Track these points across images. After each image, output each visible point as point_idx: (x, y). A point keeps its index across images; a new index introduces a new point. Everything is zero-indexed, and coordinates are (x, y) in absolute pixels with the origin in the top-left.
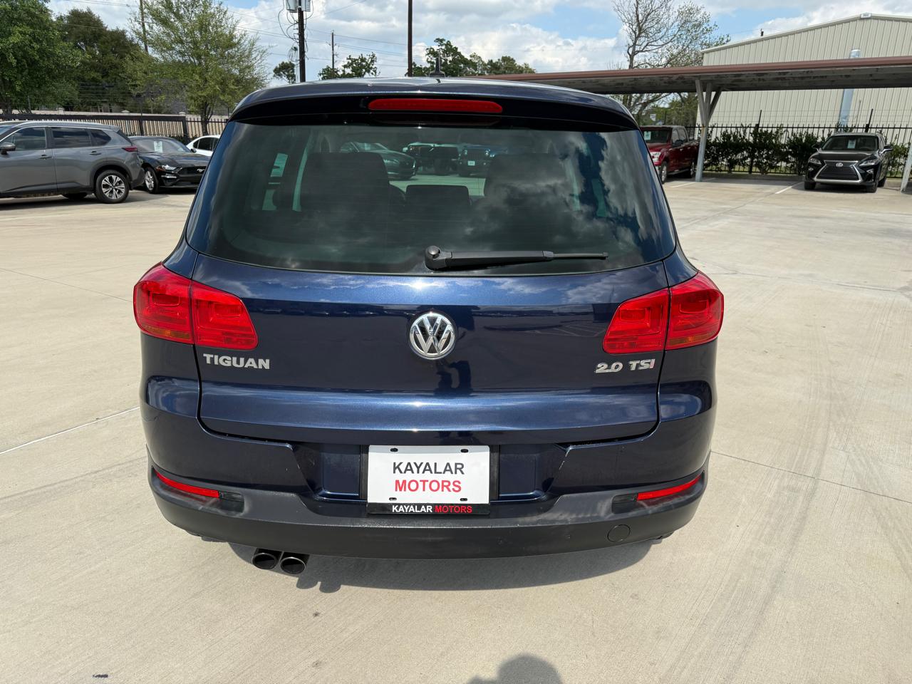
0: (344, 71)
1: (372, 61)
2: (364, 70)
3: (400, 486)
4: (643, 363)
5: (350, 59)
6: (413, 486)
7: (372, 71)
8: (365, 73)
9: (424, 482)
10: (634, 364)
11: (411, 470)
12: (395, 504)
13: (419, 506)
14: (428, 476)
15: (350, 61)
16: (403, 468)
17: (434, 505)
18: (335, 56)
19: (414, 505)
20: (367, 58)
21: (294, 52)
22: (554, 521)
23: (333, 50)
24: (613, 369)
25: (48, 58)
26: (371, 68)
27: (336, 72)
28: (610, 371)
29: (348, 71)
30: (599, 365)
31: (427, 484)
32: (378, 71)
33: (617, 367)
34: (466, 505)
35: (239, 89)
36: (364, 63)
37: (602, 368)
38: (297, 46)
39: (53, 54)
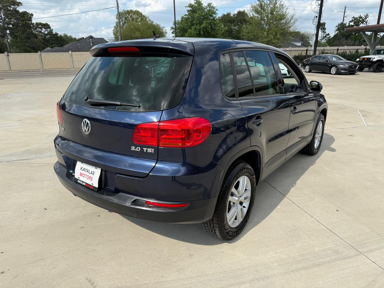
0: (349, 24)
1: (366, 18)
2: (360, 23)
3: (81, 174)
4: (149, 149)
5: (354, 18)
6: (84, 175)
7: (364, 23)
8: (360, 24)
9: (86, 175)
10: (145, 149)
11: (84, 170)
12: (79, 180)
13: (83, 182)
14: (87, 174)
15: (353, 19)
16: (83, 169)
17: (86, 183)
18: (345, 18)
19: (82, 181)
20: (363, 16)
21: (315, 18)
22: (111, 200)
23: (344, 14)
24: (137, 150)
25: (214, 31)
26: (365, 21)
27: (345, 25)
28: (135, 150)
29: (352, 24)
30: (132, 147)
31: (87, 176)
32: (368, 22)
33: (138, 149)
34: (92, 186)
35: (281, 37)
36: (361, 19)
37: (133, 148)
38: (318, 15)
39: (215, 29)
